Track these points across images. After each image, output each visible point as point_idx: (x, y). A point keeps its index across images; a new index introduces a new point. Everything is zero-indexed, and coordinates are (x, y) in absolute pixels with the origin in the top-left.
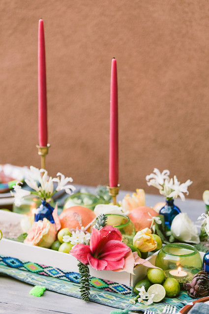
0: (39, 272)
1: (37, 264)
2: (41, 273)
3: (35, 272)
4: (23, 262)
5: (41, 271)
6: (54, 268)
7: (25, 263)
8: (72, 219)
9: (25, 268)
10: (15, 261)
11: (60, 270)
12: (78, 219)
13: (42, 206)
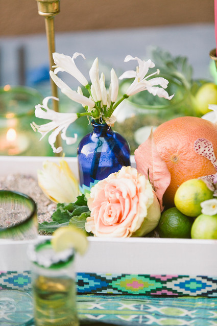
0: (153, 291)
1: (147, 276)
2: (159, 293)
3: (140, 295)
4: (108, 278)
5: (158, 289)
6: (193, 276)
7: (114, 279)
8: (191, 155)
9: (115, 289)
10: (86, 280)
11: (210, 280)
12: (207, 152)
13: (94, 137)
